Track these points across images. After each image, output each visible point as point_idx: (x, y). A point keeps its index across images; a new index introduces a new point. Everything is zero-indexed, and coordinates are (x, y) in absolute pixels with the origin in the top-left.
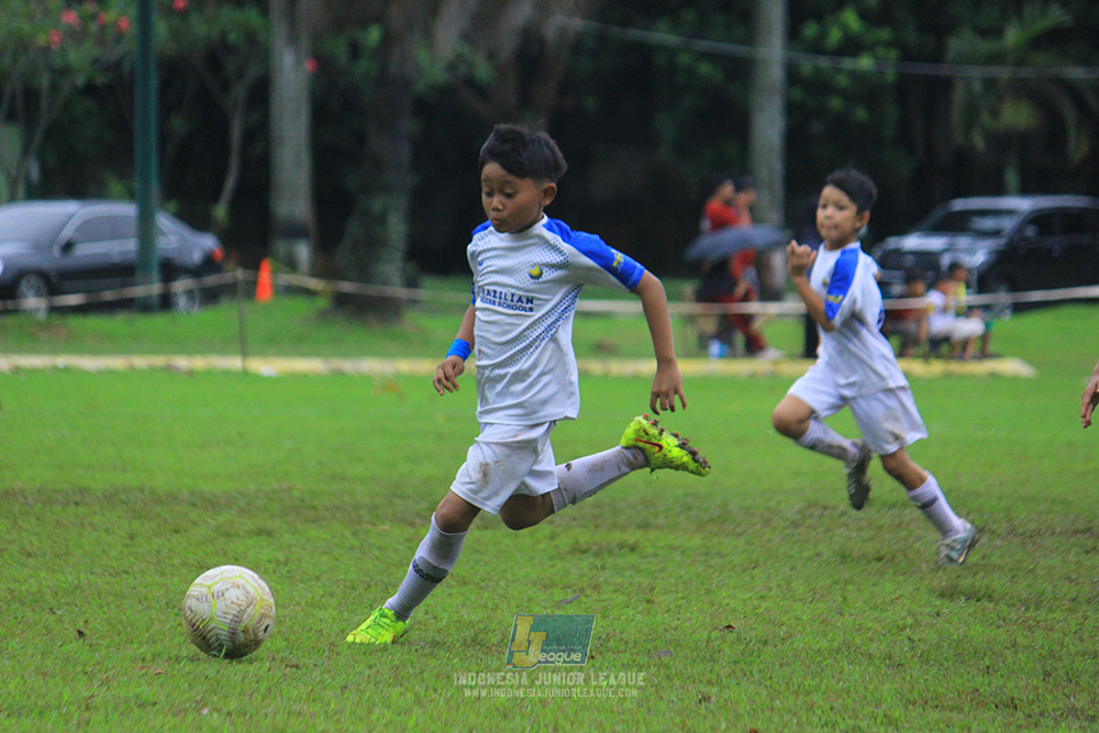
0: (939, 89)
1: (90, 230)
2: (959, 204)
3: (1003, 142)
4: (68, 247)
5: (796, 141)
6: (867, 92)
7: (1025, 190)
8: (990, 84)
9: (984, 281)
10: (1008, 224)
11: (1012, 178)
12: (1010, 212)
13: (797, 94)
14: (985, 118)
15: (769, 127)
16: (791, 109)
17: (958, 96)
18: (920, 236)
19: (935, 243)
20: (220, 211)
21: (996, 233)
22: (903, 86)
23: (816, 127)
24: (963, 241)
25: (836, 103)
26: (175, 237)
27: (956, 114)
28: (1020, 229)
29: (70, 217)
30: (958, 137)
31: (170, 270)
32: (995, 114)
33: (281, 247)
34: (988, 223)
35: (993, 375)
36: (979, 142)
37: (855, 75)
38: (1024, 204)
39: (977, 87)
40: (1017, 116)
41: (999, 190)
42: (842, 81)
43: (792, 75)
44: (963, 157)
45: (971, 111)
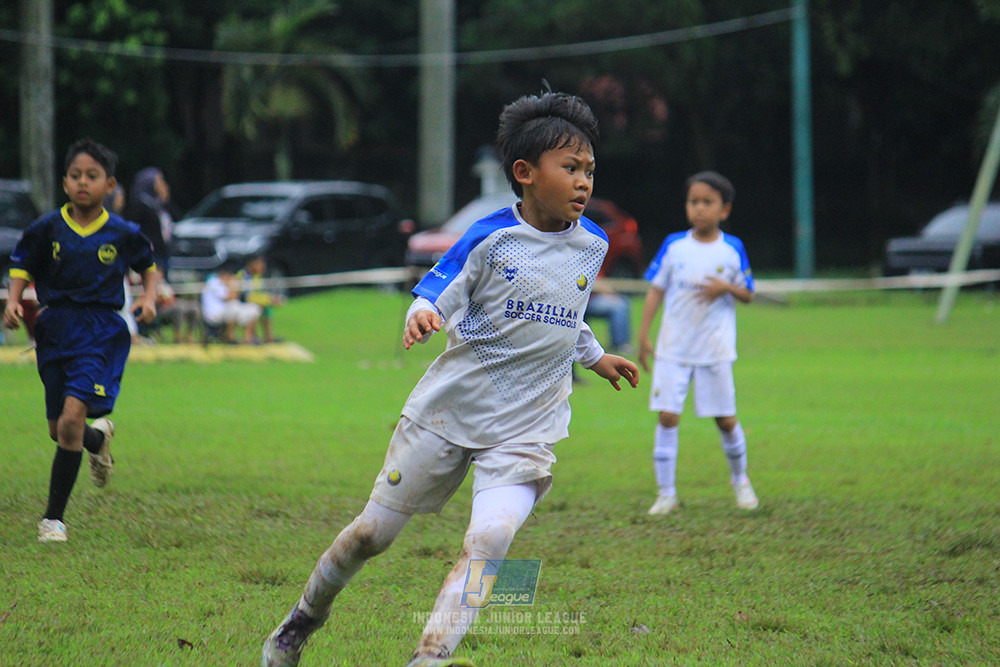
0: (208, 77)
2: (232, 191)
3: (272, 128)
6: (134, 73)
7: (297, 176)
8: (259, 71)
10: (280, 210)
11: (283, 164)
12: (282, 198)
13: (65, 78)
14: (255, 106)
16: (61, 93)
17: (229, 86)
18: (196, 222)
19: (209, 229)
21: (268, 219)
22: (171, 70)
23: (85, 110)
24: (237, 227)
25: (104, 86)
27: (227, 100)
28: (292, 216)
30: (229, 124)
32: (265, 101)
34: (261, 209)
35: (271, 361)
36: (250, 129)
37: (125, 60)
38: (297, 190)
39: (247, 73)
40: (287, 103)
41: (270, 176)
42: (110, 64)
43: (60, 60)
44: (234, 142)
45: (241, 98)
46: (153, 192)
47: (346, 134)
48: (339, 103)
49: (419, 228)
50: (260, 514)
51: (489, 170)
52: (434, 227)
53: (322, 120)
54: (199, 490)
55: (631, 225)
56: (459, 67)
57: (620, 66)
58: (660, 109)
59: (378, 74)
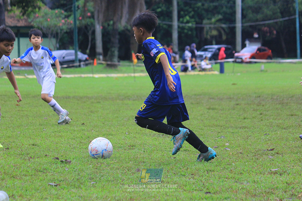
0: (202, 29)
1: (67, 55)
2: (206, 47)
3: (212, 37)
4: (64, 58)
5: (180, 37)
6: (191, 29)
7: (216, 44)
8: (210, 28)
9: (210, 59)
10: (214, 50)
11: (214, 42)
12: (214, 48)
13: (180, 30)
14: (209, 33)
15: (175, 35)
16: (179, 32)
17: (205, 30)
18: (200, 52)
19: (202, 53)
20: (88, 51)
21: (212, 51)
22: (196, 28)
23: (183, 35)
24: (207, 53)
25: (186, 31)
26: (81, 56)
27: (205, 33)
28: (216, 51)
29: (64, 53)
30: (205, 36)
31: (80, 61)
32: (211, 32)
33: (98, 57)
34: (210, 50)
35: (213, 74)
36: (209, 37)
37: (189, 27)
38: (216, 47)
39: (208, 28)
40: (215, 33)
41: (212, 44)
42: (187, 28)
43: (179, 27)
44: (206, 39)
45: (207, 32)
46: (193, 47)
47: (224, 37)
48: (223, 32)
49: (236, 52)
50: (211, 98)
51: (247, 42)
52: (239, 52)
53: (220, 35)
54: (201, 95)
55: (270, 51)
56: (242, 26)
57: (269, 26)
58: (275, 32)
59: (229, 28)
